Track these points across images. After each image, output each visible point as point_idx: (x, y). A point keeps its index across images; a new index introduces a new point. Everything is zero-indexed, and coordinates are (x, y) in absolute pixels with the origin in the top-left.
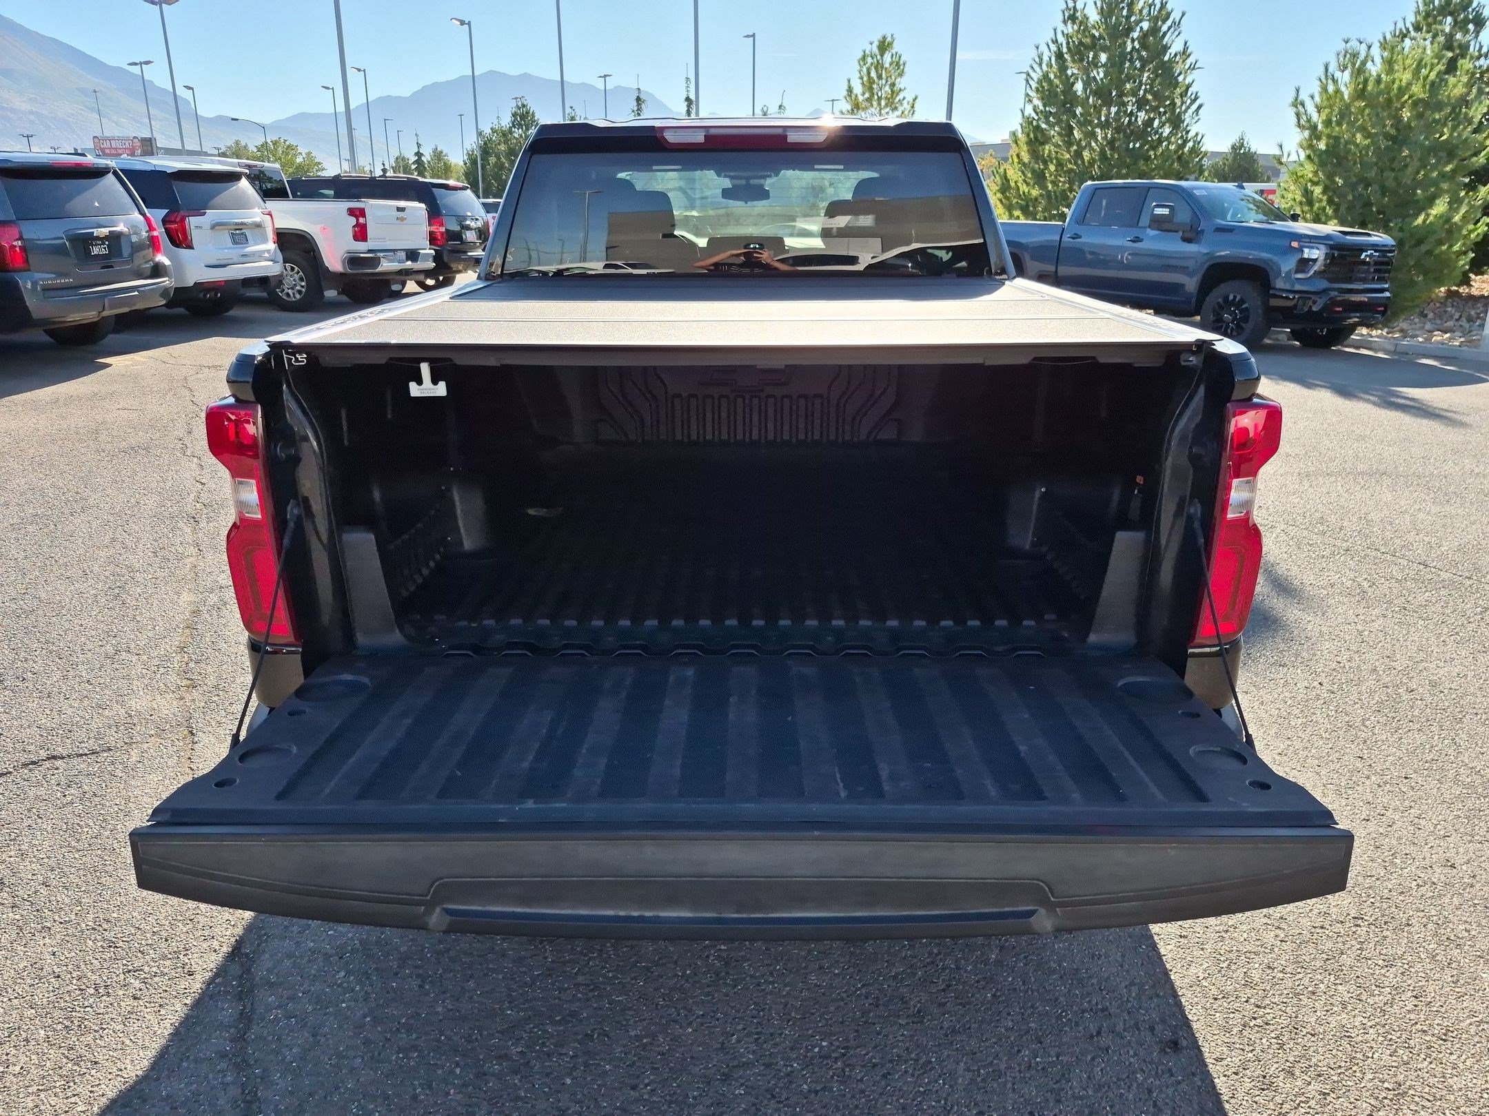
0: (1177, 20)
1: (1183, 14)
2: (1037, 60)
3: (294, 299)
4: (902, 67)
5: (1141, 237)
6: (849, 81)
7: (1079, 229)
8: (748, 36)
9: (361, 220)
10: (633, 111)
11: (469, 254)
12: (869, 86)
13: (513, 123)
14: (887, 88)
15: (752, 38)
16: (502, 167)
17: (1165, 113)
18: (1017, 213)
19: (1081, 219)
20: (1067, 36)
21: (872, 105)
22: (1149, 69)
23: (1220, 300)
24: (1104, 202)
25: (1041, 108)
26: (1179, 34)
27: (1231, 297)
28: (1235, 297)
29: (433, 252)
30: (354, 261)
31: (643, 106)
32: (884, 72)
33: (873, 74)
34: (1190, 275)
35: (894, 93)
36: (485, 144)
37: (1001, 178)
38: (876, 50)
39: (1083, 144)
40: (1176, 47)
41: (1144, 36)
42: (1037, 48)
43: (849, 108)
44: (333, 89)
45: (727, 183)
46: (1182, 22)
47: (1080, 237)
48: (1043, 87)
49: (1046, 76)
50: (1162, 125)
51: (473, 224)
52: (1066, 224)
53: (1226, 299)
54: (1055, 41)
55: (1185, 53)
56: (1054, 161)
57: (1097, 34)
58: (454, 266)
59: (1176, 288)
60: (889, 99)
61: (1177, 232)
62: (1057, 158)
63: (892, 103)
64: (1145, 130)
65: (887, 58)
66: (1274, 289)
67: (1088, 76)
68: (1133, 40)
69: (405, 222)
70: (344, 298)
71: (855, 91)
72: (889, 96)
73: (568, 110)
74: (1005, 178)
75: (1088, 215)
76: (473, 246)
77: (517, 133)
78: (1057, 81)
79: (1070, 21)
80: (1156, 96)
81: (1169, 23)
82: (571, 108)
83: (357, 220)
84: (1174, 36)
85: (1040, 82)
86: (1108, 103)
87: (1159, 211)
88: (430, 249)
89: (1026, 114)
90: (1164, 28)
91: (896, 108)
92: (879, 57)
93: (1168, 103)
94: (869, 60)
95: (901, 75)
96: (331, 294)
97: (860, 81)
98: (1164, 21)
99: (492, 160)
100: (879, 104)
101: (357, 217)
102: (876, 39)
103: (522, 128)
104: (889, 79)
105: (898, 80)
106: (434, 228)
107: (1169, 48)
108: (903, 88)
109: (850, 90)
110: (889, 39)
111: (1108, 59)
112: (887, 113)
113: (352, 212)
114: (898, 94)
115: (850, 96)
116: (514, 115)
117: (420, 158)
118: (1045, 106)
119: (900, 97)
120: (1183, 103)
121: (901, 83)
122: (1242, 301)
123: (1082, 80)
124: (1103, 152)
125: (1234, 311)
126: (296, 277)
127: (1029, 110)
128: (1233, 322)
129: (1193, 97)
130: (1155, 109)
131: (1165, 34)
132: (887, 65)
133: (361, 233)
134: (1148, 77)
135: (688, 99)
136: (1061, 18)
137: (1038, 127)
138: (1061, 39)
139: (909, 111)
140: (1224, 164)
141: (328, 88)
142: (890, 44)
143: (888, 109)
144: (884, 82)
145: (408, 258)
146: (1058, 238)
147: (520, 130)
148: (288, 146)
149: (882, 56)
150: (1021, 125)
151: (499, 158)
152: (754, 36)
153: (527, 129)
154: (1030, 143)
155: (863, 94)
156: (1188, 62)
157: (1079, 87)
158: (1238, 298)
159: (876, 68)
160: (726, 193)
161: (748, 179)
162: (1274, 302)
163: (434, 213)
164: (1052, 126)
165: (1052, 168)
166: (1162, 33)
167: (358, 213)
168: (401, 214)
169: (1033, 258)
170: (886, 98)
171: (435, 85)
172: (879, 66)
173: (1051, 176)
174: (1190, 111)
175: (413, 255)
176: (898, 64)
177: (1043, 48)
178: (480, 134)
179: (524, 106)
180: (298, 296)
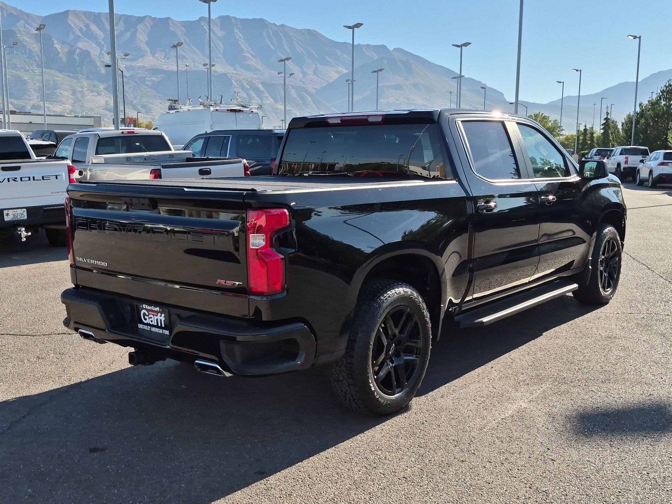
99: (642, 121)
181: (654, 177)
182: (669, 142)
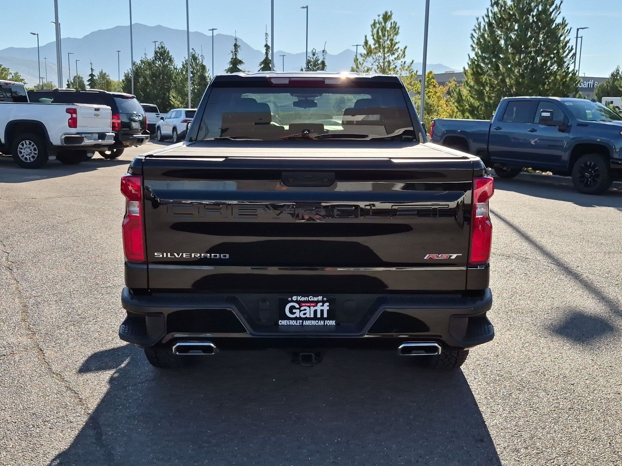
0: (558, 5)
1: (562, 2)
2: (477, 26)
3: (29, 161)
4: (397, 30)
5: (535, 129)
6: (366, 37)
7: (500, 124)
8: (303, 7)
9: (74, 115)
10: (232, 52)
11: (134, 136)
12: (377, 41)
13: (155, 57)
14: (388, 42)
15: (306, 9)
16: (147, 84)
17: (554, 57)
18: (467, 114)
19: (501, 118)
20: (495, 14)
21: (380, 51)
22: (543, 33)
23: (583, 165)
24: (515, 109)
25: (480, 53)
26: (560, 13)
27: (588, 163)
28: (591, 163)
29: (114, 134)
30: (68, 139)
31: (239, 49)
32: (386, 33)
33: (380, 34)
34: (565, 150)
35: (393, 44)
36: (137, 69)
37: (457, 94)
38: (381, 20)
39: (506, 75)
40: (559, 21)
41: (539, 14)
42: (478, 19)
43: (366, 52)
44: (38, 34)
45: (296, 99)
46: (561, 6)
47: (501, 129)
48: (481, 42)
49: (483, 36)
50: (552, 65)
51: (137, 118)
52: (493, 121)
53: (586, 164)
54: (488, 16)
55: (564, 24)
56: (489, 85)
57: (511, 13)
58: (124, 143)
59: (558, 158)
60: (389, 48)
61: (555, 126)
62: (490, 84)
63: (392, 50)
64: (542, 67)
65: (388, 25)
66: (613, 158)
67: (507, 36)
68: (533, 16)
69: (99, 117)
70: (58, 162)
71: (369, 43)
72: (390, 46)
73: (191, 51)
74: (460, 94)
75: (505, 116)
76: (136, 131)
77: (158, 63)
78: (489, 39)
79: (495, 6)
80: (548, 47)
81: (554, 7)
82: (193, 49)
83: (72, 116)
84: (557, 14)
85: (478, 39)
86: (520, 52)
87: (544, 114)
88: (112, 133)
89: (471, 57)
90: (551, 10)
91: (394, 54)
92: (383, 24)
93: (555, 52)
94: (378, 25)
95: (397, 34)
96: (52, 158)
97: (372, 37)
98: (550, 6)
99: (141, 80)
100: (384, 51)
101: (71, 113)
102: (382, 13)
103: (161, 61)
104: (389, 37)
105: (395, 37)
106: (114, 121)
107: (554, 21)
108: (398, 42)
109: (366, 42)
110: (389, 14)
111: (519, 27)
112: (389, 56)
113: (68, 111)
114: (395, 46)
115: (366, 46)
116: (156, 53)
117: (92, 78)
118: (482, 53)
119: (396, 47)
120: (564, 52)
121: (397, 39)
122: (595, 166)
123: (504, 39)
124: (517, 81)
125: (591, 171)
126: (32, 148)
127: (473, 55)
128: (590, 178)
129: (570, 48)
130: (547, 55)
131: (551, 13)
132: (388, 29)
133: (73, 123)
134: (543, 37)
135: (266, 46)
136: (490, 3)
137: (478, 66)
138: (490, 15)
139: (402, 55)
140: (608, 86)
141: (34, 34)
142: (390, 17)
143: (389, 54)
144: (386, 38)
145: (99, 138)
146: (488, 130)
147: (160, 62)
148: (3, 69)
149: (385, 23)
150: (468, 63)
151: (145, 79)
152: (307, 7)
153: (164, 61)
154: (473, 74)
155: (375, 44)
156: (566, 28)
157: (502, 42)
158: (593, 164)
159: (382, 30)
160: (295, 104)
161: (306, 97)
162: (612, 166)
163: (115, 112)
164: (487, 64)
165: (487, 89)
166: (549, 13)
167: (73, 112)
168: (97, 112)
169: (474, 141)
170: (388, 47)
171: (100, 31)
172: (384, 29)
173: (487, 93)
174: (569, 57)
175: (102, 136)
176: (395, 28)
177: (481, 20)
178: (134, 64)
179: (162, 47)
180: (32, 160)
181: (178, 133)
182: (171, 100)
